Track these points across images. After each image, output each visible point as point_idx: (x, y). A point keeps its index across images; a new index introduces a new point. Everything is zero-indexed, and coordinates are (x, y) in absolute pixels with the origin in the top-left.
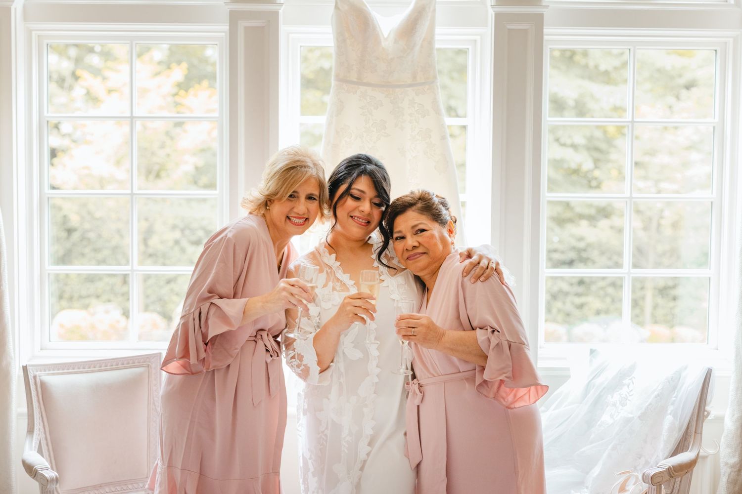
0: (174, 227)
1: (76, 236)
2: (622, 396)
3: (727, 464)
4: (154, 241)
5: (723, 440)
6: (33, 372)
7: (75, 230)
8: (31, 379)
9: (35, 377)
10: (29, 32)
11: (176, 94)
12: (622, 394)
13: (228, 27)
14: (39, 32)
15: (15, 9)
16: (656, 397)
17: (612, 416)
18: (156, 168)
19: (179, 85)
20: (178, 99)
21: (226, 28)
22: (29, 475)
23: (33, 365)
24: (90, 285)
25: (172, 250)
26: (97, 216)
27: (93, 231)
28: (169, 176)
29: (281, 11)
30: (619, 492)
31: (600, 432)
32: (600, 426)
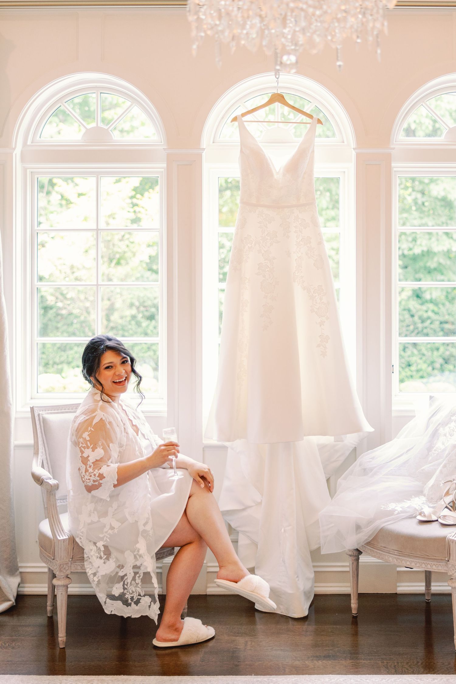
0: (132, 305)
1: (51, 313)
2: (451, 429)
4: (115, 317)
6: (38, 411)
7: (51, 308)
8: (36, 417)
9: (39, 415)
10: (25, 170)
11: (132, 197)
12: (451, 427)
14: (31, 170)
15: (16, 154)
17: (443, 444)
18: (118, 256)
19: (135, 189)
20: (135, 201)
21: (165, 165)
22: (37, 483)
23: (37, 407)
24: (63, 353)
25: (130, 324)
26: (68, 296)
27: (65, 308)
28: (127, 263)
29: (204, 154)
30: (444, 496)
31: (435, 455)
32: (435, 450)
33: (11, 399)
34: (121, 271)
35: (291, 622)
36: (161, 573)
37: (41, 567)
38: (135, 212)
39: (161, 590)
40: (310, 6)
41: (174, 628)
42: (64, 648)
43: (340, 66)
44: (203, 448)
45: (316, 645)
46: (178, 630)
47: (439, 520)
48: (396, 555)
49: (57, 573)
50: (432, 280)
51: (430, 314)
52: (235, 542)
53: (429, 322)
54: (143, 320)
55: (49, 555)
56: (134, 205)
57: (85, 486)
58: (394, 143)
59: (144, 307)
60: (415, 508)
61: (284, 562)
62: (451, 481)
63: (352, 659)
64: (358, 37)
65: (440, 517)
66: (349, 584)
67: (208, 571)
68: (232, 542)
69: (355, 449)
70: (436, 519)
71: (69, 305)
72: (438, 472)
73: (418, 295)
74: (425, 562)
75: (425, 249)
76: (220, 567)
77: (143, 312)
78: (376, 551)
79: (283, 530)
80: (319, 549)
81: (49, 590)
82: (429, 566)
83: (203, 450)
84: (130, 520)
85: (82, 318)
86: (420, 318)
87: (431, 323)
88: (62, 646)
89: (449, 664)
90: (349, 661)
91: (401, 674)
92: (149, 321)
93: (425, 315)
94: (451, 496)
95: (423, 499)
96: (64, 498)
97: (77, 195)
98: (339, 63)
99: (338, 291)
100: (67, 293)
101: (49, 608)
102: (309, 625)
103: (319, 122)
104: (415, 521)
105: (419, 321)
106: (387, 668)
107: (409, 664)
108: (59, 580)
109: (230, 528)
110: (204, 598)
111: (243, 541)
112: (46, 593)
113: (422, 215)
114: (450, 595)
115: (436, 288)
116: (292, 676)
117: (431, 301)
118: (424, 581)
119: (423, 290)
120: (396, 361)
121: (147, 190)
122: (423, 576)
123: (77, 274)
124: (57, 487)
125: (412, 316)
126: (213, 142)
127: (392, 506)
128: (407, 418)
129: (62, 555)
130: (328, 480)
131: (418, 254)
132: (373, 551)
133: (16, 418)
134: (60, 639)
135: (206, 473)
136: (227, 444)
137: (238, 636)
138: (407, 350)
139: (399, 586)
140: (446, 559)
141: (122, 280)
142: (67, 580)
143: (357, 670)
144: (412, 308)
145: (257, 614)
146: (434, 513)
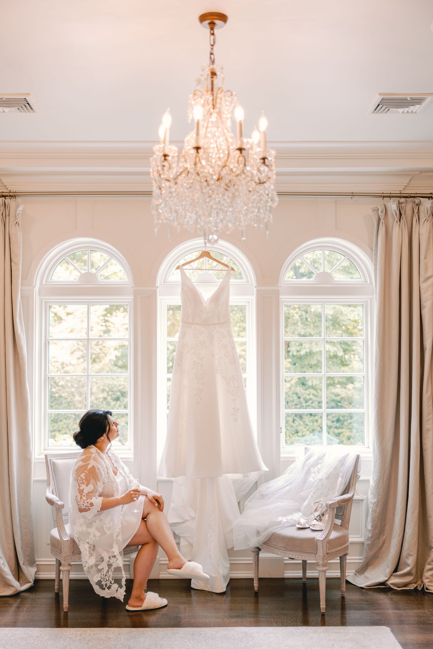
0: (103, 391)
2: (318, 468)
3: (371, 502)
5: (369, 491)
6: (50, 458)
9: (50, 460)
10: (41, 300)
11: (105, 315)
13: (133, 297)
14: (45, 300)
15: (36, 290)
16: (334, 469)
17: (313, 478)
18: (94, 356)
19: (106, 310)
20: (106, 318)
21: (132, 297)
22: (49, 504)
23: (49, 455)
24: (55, 424)
25: (102, 404)
26: (60, 384)
27: (57, 393)
28: (101, 361)
29: (158, 290)
30: (314, 512)
31: (308, 486)
32: (308, 483)
33: (32, 450)
34: (97, 366)
35: (215, 596)
36: (129, 565)
37: (52, 561)
38: (106, 326)
39: (128, 576)
40: (225, 207)
41: (139, 599)
42: (67, 612)
43: (244, 240)
44: (157, 482)
45: (231, 609)
46: (141, 599)
47: (311, 527)
48: (282, 550)
49: (63, 562)
50: (314, 372)
51: (311, 396)
52: (178, 544)
53: (311, 402)
54: (111, 401)
55: (58, 551)
56: (106, 321)
57: (79, 508)
58: (282, 283)
59: (112, 391)
60: (295, 520)
61: (210, 556)
62: (318, 502)
63: (255, 617)
64: (255, 224)
65: (311, 526)
66: (252, 572)
67: (160, 563)
68: (177, 544)
69: (256, 483)
70: (309, 527)
71: (60, 390)
72: (310, 496)
73: (303, 383)
74: (301, 554)
75: (308, 351)
76: (169, 560)
77: (111, 395)
78: (270, 548)
79: (209, 536)
80: (233, 548)
81: (56, 576)
82: (304, 557)
83: (157, 484)
84: (108, 532)
85: (69, 399)
86: (304, 399)
87: (312, 403)
88: (65, 611)
89: (317, 620)
90: (252, 619)
91: (286, 626)
92: (115, 402)
93: (308, 397)
94: (318, 512)
95: (300, 514)
96: (67, 515)
97: (66, 314)
98: (243, 239)
99: (245, 380)
100: (59, 382)
101: (56, 587)
102: (227, 597)
103: (233, 269)
104: (295, 528)
105: (304, 401)
106: (277, 623)
107: (291, 620)
108: (64, 566)
109: (175, 534)
110: (158, 581)
111: (183, 543)
112: (54, 578)
113: (305, 327)
114: (318, 579)
115: (316, 377)
116: (215, 628)
117: (313, 387)
118: (302, 569)
119: (307, 379)
120: (283, 424)
121: (115, 310)
122: (301, 566)
123: (66, 369)
124: (63, 506)
125: (299, 398)
126: (164, 283)
127: (280, 519)
128: (290, 461)
129: (66, 550)
130: (239, 503)
131: (304, 355)
132: (268, 548)
133: (34, 463)
134: (64, 606)
135: (159, 497)
136: (173, 479)
137: (180, 604)
138: (295, 421)
139: (285, 573)
140: (315, 552)
141: (97, 372)
142: (69, 567)
143: (257, 624)
144: (298, 392)
145: (193, 592)
146: (308, 523)
